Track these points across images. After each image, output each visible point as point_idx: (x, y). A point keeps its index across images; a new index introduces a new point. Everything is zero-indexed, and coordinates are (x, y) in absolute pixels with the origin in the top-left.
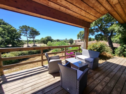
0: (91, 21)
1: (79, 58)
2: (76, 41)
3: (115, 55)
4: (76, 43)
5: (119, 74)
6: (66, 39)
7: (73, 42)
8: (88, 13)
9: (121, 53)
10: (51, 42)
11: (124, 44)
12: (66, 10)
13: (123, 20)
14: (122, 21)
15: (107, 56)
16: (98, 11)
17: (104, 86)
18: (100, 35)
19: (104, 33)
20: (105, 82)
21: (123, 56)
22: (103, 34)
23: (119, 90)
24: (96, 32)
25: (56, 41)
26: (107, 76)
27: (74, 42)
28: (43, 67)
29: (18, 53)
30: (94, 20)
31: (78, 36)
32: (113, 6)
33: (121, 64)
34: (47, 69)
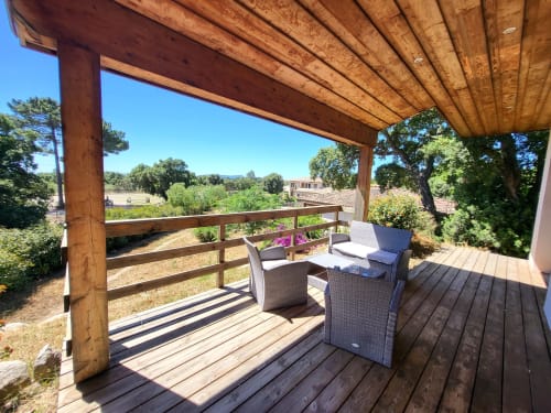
0: (380, 125)
1: (344, 254)
2: (293, 184)
3: (443, 241)
4: (292, 194)
5: (468, 295)
6: (251, 174)
7: (282, 190)
8: (381, 103)
9: (461, 232)
10: (186, 187)
11: (469, 205)
12: (319, 91)
13: (470, 129)
14: (465, 131)
15: (422, 243)
16: (410, 99)
17: (440, 329)
18: (393, 166)
19: (406, 159)
20: (439, 319)
21: (466, 244)
22: (400, 163)
23: (477, 334)
24: (377, 156)
25: (207, 180)
26: (439, 303)
27: (287, 188)
28: (224, 291)
29: (26, 240)
30: (391, 122)
31: (315, 167)
32: (451, 92)
33: (468, 268)
34: (248, 298)
